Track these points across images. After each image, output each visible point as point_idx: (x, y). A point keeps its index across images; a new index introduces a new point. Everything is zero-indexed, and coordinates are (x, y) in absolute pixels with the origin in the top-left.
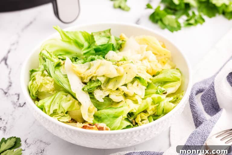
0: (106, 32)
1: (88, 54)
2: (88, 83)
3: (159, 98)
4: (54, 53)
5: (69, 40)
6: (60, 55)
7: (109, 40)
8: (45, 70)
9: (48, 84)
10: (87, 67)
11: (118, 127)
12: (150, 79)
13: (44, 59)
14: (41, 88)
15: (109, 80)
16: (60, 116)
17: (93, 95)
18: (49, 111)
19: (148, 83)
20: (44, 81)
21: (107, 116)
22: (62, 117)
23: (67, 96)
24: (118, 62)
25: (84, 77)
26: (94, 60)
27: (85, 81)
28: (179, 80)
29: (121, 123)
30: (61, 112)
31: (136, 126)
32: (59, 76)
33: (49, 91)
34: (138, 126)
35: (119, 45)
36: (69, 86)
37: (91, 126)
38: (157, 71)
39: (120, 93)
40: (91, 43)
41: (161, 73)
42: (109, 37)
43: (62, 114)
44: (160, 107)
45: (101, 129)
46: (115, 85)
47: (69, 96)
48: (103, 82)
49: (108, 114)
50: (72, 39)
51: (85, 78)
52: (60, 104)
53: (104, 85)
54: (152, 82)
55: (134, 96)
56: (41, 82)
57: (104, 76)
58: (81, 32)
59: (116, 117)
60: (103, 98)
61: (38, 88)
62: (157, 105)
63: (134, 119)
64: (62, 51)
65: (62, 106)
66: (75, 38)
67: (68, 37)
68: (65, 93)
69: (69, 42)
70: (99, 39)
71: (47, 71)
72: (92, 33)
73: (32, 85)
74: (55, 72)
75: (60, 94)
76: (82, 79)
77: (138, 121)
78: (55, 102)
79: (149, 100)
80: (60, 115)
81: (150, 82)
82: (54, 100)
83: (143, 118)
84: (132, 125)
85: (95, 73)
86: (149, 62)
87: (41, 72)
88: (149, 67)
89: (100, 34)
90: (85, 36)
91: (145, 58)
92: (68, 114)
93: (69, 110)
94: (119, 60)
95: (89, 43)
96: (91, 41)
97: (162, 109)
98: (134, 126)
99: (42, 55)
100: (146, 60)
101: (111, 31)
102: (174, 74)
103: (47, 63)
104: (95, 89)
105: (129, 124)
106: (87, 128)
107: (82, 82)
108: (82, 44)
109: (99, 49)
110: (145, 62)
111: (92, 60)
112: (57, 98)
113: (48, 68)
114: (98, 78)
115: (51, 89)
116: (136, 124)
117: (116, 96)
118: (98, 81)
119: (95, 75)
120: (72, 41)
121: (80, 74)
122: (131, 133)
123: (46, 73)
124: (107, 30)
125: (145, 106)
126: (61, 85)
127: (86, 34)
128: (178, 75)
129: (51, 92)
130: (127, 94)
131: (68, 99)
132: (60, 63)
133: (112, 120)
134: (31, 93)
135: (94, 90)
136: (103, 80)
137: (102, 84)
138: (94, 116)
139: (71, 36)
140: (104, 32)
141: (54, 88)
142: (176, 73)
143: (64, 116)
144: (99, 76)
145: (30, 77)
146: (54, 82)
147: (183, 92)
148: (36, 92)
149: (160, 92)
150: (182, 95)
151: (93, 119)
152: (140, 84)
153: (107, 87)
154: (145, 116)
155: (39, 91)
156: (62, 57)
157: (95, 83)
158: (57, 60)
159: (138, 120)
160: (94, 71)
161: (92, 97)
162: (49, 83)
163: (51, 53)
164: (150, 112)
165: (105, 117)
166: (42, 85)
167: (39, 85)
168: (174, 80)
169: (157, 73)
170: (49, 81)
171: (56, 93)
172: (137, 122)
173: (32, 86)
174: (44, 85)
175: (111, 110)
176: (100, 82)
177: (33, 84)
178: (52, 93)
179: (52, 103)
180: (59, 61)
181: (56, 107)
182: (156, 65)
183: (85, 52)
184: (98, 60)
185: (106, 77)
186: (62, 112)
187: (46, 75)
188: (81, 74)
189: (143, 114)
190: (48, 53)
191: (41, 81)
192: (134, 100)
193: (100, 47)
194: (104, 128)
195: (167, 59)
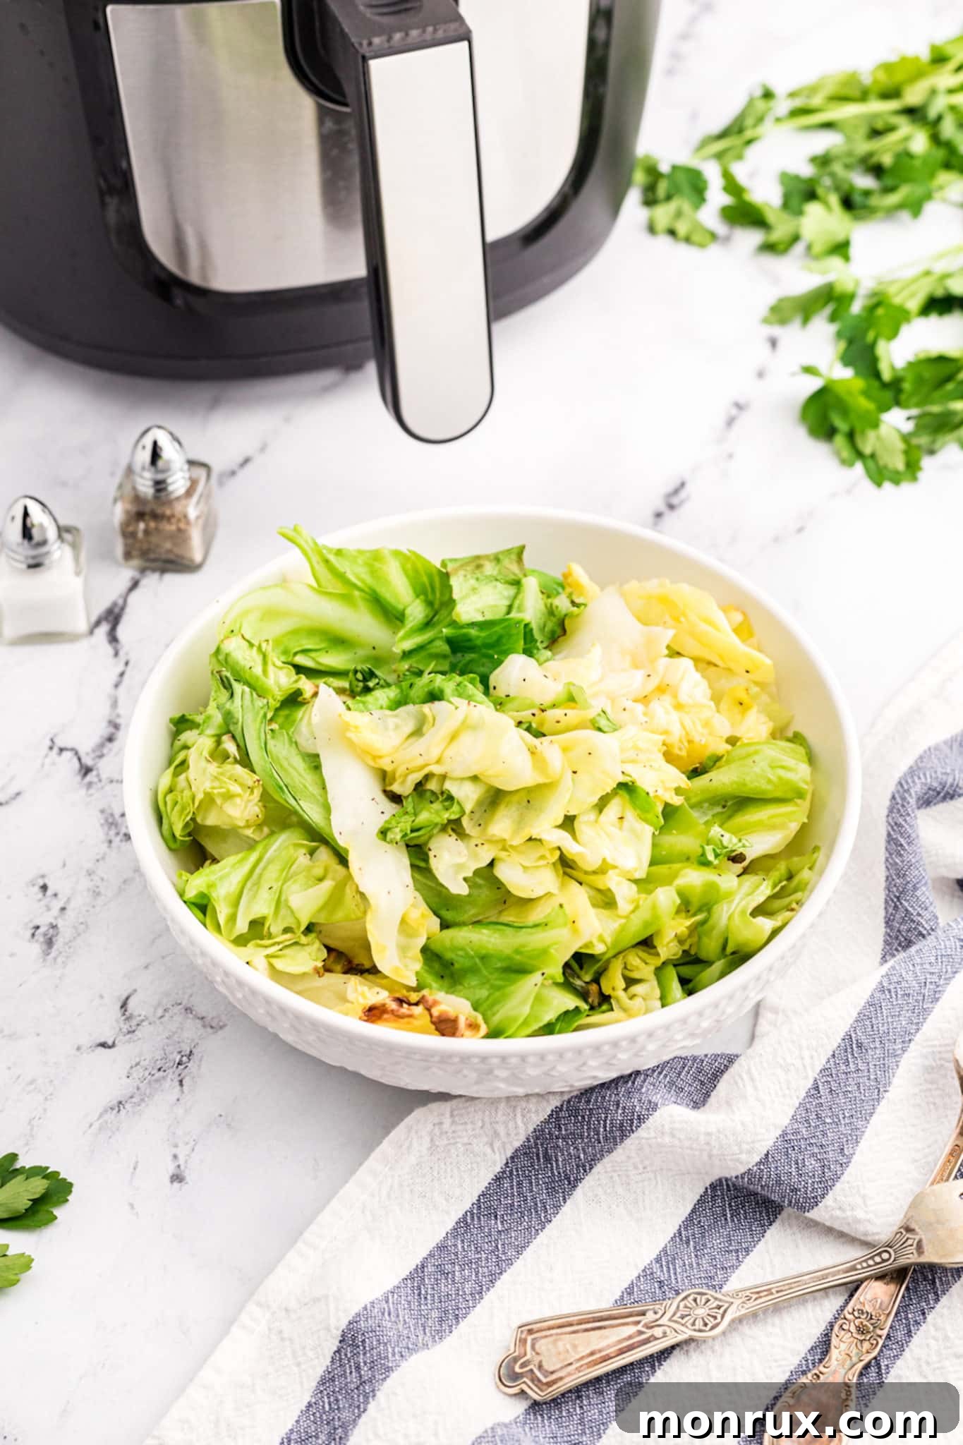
0: (501, 557)
1: (423, 654)
2: (410, 799)
3: (711, 887)
4: (277, 642)
5: (346, 590)
6: (305, 651)
7: (515, 597)
8: (229, 732)
9: (238, 800)
10: (410, 727)
11: (521, 1020)
12: (678, 791)
13: (226, 685)
14: (207, 810)
15: (495, 798)
16: (279, 943)
17: (426, 860)
18: (233, 918)
19: (667, 805)
20: (221, 788)
21: (477, 960)
22: (286, 952)
23: (312, 853)
24: (543, 711)
25: (394, 773)
26: (440, 699)
27: (396, 788)
28: (800, 795)
29: (538, 999)
30: (282, 928)
31: (604, 1007)
32: (285, 764)
33: (240, 827)
34: (612, 1010)
35: (554, 620)
36: (327, 809)
37: (405, 1009)
38: (708, 753)
39: (542, 857)
40: (436, 606)
41: (728, 762)
42: (517, 583)
43: (288, 936)
44: (713, 928)
45: (445, 1026)
46: (520, 823)
47: (324, 854)
48: (468, 807)
49: (484, 952)
50: (359, 584)
51: (397, 775)
52: (280, 892)
53: (477, 816)
54: (687, 799)
55: (602, 871)
56: (209, 790)
57: (475, 778)
58: (397, 554)
59: (516, 969)
60: (465, 879)
61: (192, 809)
62: (699, 917)
63: (596, 980)
64: (313, 632)
65: (286, 901)
66: (369, 580)
67: (341, 577)
68: (305, 842)
69: (346, 599)
70: (474, 589)
71: (234, 737)
72: (444, 564)
73: (171, 790)
74: (271, 743)
75: (287, 844)
76: (384, 777)
77: (613, 989)
78: (260, 876)
79: (666, 898)
80: (277, 940)
81: (677, 801)
82: (258, 871)
83: (635, 975)
84: (584, 1006)
85: (438, 762)
86: (679, 707)
87: (213, 739)
88: (677, 733)
89: (479, 567)
90: (416, 571)
91: (662, 689)
92: (313, 936)
93: (321, 919)
94: (547, 701)
95: (430, 603)
96: (438, 594)
97: (721, 941)
98: (592, 1008)
99: (221, 657)
100: (667, 700)
101: (525, 556)
102: (783, 767)
103: (236, 706)
104: (435, 831)
105: (571, 1001)
106: (386, 1016)
107: (385, 792)
108: (400, 607)
109: (470, 640)
110: (662, 710)
111: (434, 696)
112: (269, 863)
113: (240, 723)
114: (449, 786)
115: (247, 821)
116: (605, 999)
117: (525, 868)
118: (450, 798)
119: (437, 769)
120: (357, 593)
121: (375, 758)
122: (579, 1051)
123: (230, 747)
124: (509, 551)
125: (647, 925)
126: (291, 805)
127: (419, 565)
128: (800, 772)
129: (249, 832)
130: (574, 861)
131: (319, 871)
132: (298, 693)
133: (499, 983)
134: (165, 826)
135: (430, 838)
136: (468, 795)
137: (463, 813)
138: (425, 950)
139: (357, 573)
140: (497, 559)
141: (260, 816)
142: (791, 762)
143: (296, 943)
144: (456, 779)
145: (172, 745)
146: (261, 790)
147: (815, 855)
148: (187, 825)
149: (717, 856)
150: (810, 868)
151: (418, 965)
152: (630, 815)
153: (487, 824)
154: (642, 966)
155: (199, 820)
156: (313, 659)
157: (437, 806)
158: (288, 676)
159: (614, 983)
160: (435, 753)
161: (422, 864)
162: (239, 795)
163: (264, 645)
164: (667, 948)
165: (467, 963)
166: (209, 800)
167: (200, 796)
168: (779, 794)
169: (709, 758)
170: (242, 785)
171: (272, 833)
172: (607, 991)
173: (169, 798)
174: (219, 801)
175: (496, 935)
176: (458, 803)
177: (175, 786)
178: (252, 836)
179: (249, 885)
180: (296, 681)
181: (261, 906)
182: (706, 724)
183: (408, 645)
184: (456, 700)
185: (486, 784)
186: (287, 930)
187: (232, 756)
188: (380, 757)
189: (634, 959)
190: (251, 645)
191: (207, 786)
192: (601, 887)
193: (473, 632)
194: (462, 1023)
195: (755, 689)
